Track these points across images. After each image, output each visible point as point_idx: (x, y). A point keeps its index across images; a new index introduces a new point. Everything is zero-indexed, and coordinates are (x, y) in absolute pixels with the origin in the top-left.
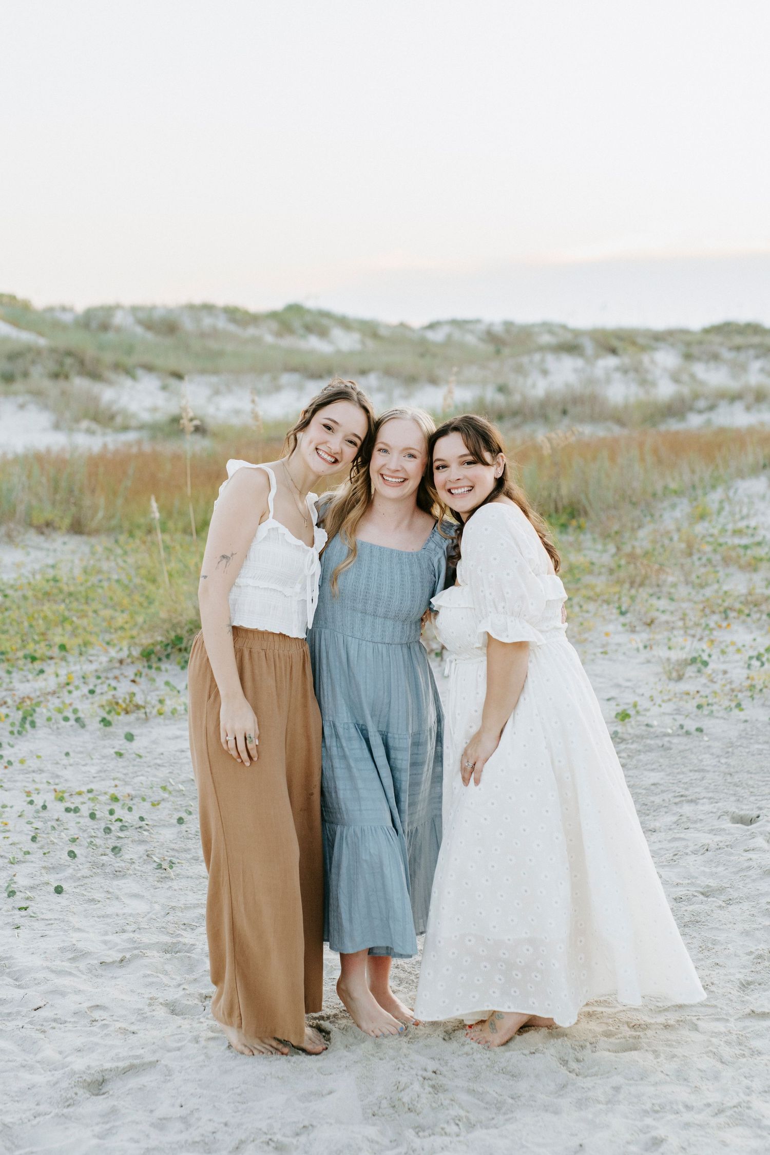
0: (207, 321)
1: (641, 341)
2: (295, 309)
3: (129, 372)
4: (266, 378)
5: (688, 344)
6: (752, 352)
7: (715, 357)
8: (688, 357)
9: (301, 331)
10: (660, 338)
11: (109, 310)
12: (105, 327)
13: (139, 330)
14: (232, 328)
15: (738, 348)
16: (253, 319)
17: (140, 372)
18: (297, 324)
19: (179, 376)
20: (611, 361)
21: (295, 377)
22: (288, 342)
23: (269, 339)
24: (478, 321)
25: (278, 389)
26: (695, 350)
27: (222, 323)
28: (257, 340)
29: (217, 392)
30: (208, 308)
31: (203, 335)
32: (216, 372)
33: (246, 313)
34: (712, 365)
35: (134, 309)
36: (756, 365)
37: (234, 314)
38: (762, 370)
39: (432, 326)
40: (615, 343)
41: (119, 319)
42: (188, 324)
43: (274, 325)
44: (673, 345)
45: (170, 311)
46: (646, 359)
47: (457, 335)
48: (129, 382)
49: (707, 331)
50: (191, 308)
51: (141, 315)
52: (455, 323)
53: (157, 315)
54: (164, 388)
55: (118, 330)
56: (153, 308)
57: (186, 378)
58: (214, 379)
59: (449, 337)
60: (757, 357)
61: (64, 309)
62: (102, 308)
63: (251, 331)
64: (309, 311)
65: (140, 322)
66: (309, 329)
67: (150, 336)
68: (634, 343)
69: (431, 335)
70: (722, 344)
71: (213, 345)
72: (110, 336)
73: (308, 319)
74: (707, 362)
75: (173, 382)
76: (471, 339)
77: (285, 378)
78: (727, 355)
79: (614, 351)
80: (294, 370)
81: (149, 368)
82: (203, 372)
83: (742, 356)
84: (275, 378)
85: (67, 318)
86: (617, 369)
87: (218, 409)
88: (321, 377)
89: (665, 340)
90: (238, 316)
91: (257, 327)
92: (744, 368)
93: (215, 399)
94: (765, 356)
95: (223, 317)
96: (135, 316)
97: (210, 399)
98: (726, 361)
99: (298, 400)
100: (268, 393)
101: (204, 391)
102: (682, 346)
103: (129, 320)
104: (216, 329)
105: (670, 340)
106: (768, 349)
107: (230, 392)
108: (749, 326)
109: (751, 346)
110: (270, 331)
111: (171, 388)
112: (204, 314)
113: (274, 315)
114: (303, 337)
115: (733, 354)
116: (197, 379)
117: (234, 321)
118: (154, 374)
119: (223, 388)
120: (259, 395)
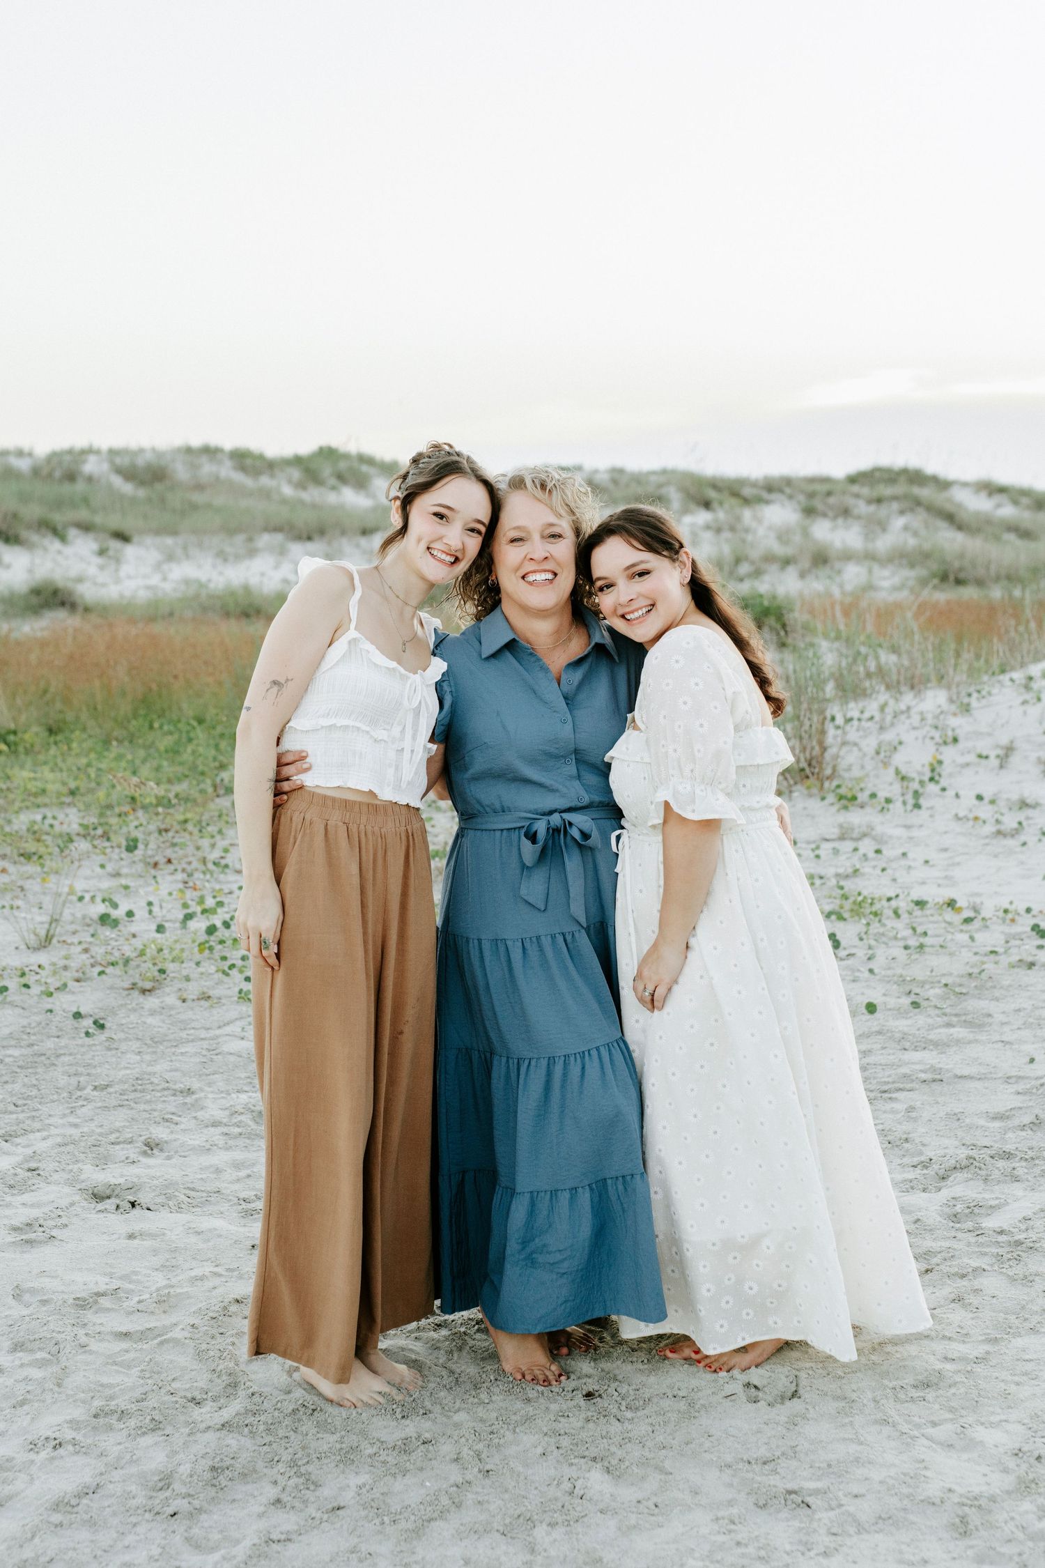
0: (207, 469)
1: (747, 492)
2: (328, 453)
3: (58, 533)
4: (240, 539)
5: (811, 495)
6: (895, 506)
7: (846, 512)
8: (809, 512)
9: (333, 481)
10: (774, 488)
12: (71, 477)
13: (117, 481)
14: (238, 477)
15: (879, 501)
16: (270, 466)
17: (72, 532)
18: (327, 471)
19: (123, 537)
20: (703, 517)
21: (279, 537)
22: (312, 494)
23: (288, 491)
25: (252, 553)
26: (818, 504)
27: (227, 471)
28: (266, 494)
29: (170, 558)
30: (210, 452)
31: (199, 487)
32: (174, 533)
33: (261, 457)
34: (840, 521)
35: (112, 452)
36: (899, 522)
37: (244, 460)
38: (906, 528)
40: (712, 494)
41: (91, 466)
42: (181, 472)
43: (296, 474)
44: (791, 497)
45: (160, 455)
46: (747, 514)
48: (56, 545)
49: (853, 480)
50: (189, 451)
51: (118, 461)
53: (140, 462)
54: (102, 552)
55: (90, 479)
56: (141, 451)
57: (135, 539)
58: (169, 541)
60: (902, 512)
61: (20, 453)
62: (70, 452)
63: (265, 481)
64: (346, 456)
65: (119, 471)
66: (342, 478)
67: (127, 488)
68: (735, 494)
70: (858, 496)
71: (199, 498)
72: (80, 486)
73: (342, 465)
74: (835, 518)
75: (115, 544)
77: (265, 539)
78: (862, 508)
79: (707, 505)
80: (277, 529)
81: (86, 528)
82: (160, 531)
83: (883, 511)
84: (250, 540)
85: (23, 465)
86: (708, 527)
87: (165, 579)
88: (309, 538)
89: (781, 491)
90: (249, 462)
91: (272, 476)
92: (883, 526)
93: (165, 567)
94: (912, 510)
95: (228, 463)
96: (112, 462)
97: (158, 567)
98: (859, 517)
99: (277, 567)
100: (238, 558)
101: (153, 556)
102: (802, 498)
103: (105, 466)
104: (217, 478)
105: (788, 491)
106: (918, 503)
107: (188, 557)
108: (905, 472)
109: (895, 498)
110: (290, 482)
111: (111, 553)
112: (204, 459)
113: (297, 461)
114: (333, 488)
115: (872, 508)
116: (149, 540)
117: (243, 468)
118: (91, 536)
119: (179, 552)
120: (225, 560)
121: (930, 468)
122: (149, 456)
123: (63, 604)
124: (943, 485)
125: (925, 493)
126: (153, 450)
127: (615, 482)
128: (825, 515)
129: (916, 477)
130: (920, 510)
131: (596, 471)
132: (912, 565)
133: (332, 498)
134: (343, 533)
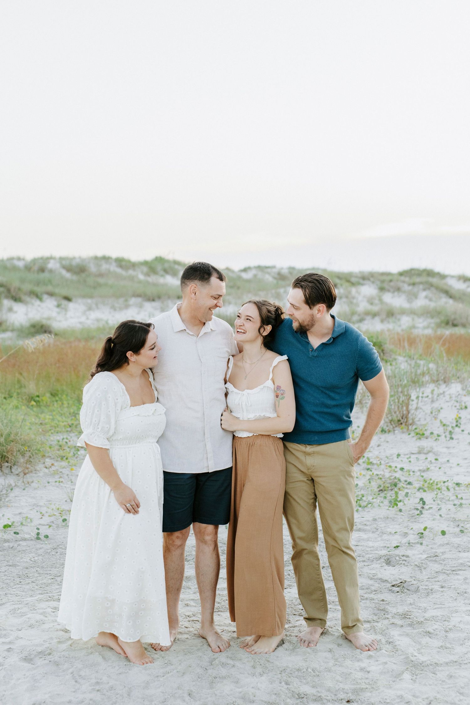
0: (105, 266)
1: (353, 280)
2: (159, 260)
3: (38, 296)
4: (121, 300)
5: (383, 282)
6: (421, 287)
7: (398, 289)
8: (382, 289)
9: (162, 273)
10: (365, 278)
11: (48, 259)
12: (42, 270)
13: (64, 272)
14: (119, 270)
15: (414, 284)
16: (133, 265)
17: (45, 297)
18: (159, 268)
19: (68, 299)
21: (139, 300)
22: (152, 279)
23: (141, 277)
24: (274, 267)
25: (127, 307)
26: (386, 285)
27: (113, 268)
28: (132, 278)
29: (90, 309)
30: (106, 259)
31: (101, 275)
32: (91, 297)
33: (129, 261)
34: (396, 293)
35: (61, 259)
36: (423, 294)
37: (121, 262)
38: (426, 297)
39: (245, 270)
41: (51, 265)
42: (93, 268)
43: (145, 269)
44: (373, 282)
45: (83, 260)
46: (353, 290)
47: (260, 275)
48: (38, 302)
49: (401, 274)
50: (96, 258)
51: (64, 262)
52: (259, 268)
53: (74, 263)
54: (58, 306)
55: (51, 271)
56: (74, 258)
57: (74, 300)
58: (89, 301)
59: (255, 276)
60: (424, 290)
61: (19, 259)
62: (42, 258)
63: (131, 272)
64: (168, 261)
65: (64, 267)
66: (166, 271)
67: (68, 275)
68: (348, 281)
69: (245, 276)
70: (404, 282)
71: (101, 280)
72: (46, 275)
73: (166, 265)
74: (393, 292)
75: (64, 302)
76: (269, 278)
77: (133, 301)
78: (406, 287)
80: (139, 296)
81: (51, 294)
82: (84, 296)
83: (415, 289)
84: (126, 300)
85: (21, 264)
87: (88, 319)
88: (153, 300)
89: (369, 279)
90: (123, 263)
91: (134, 270)
92: (416, 296)
93: (88, 313)
94: (429, 289)
95: (114, 264)
96: (61, 263)
97: (84, 313)
98: (404, 292)
99: (138, 313)
100: (121, 309)
101: (82, 308)
102: (378, 283)
103: (58, 265)
104: (109, 271)
105: (372, 279)
106: (431, 285)
107: (98, 308)
108: (425, 270)
109: (421, 283)
110: (142, 272)
111: (63, 306)
112: (103, 262)
113: (146, 263)
114: (162, 276)
115: (410, 288)
116: (80, 301)
117: (121, 266)
118: (53, 298)
119: (94, 306)
120: (115, 310)
121: (437, 269)
122: (78, 261)
123: (45, 332)
124: (443, 277)
125: (434, 280)
126: (80, 258)
127: (291, 273)
128: (389, 291)
129: (430, 273)
130: (433, 289)
131: (282, 268)
132: (432, 317)
133: (161, 280)
134: (169, 297)
